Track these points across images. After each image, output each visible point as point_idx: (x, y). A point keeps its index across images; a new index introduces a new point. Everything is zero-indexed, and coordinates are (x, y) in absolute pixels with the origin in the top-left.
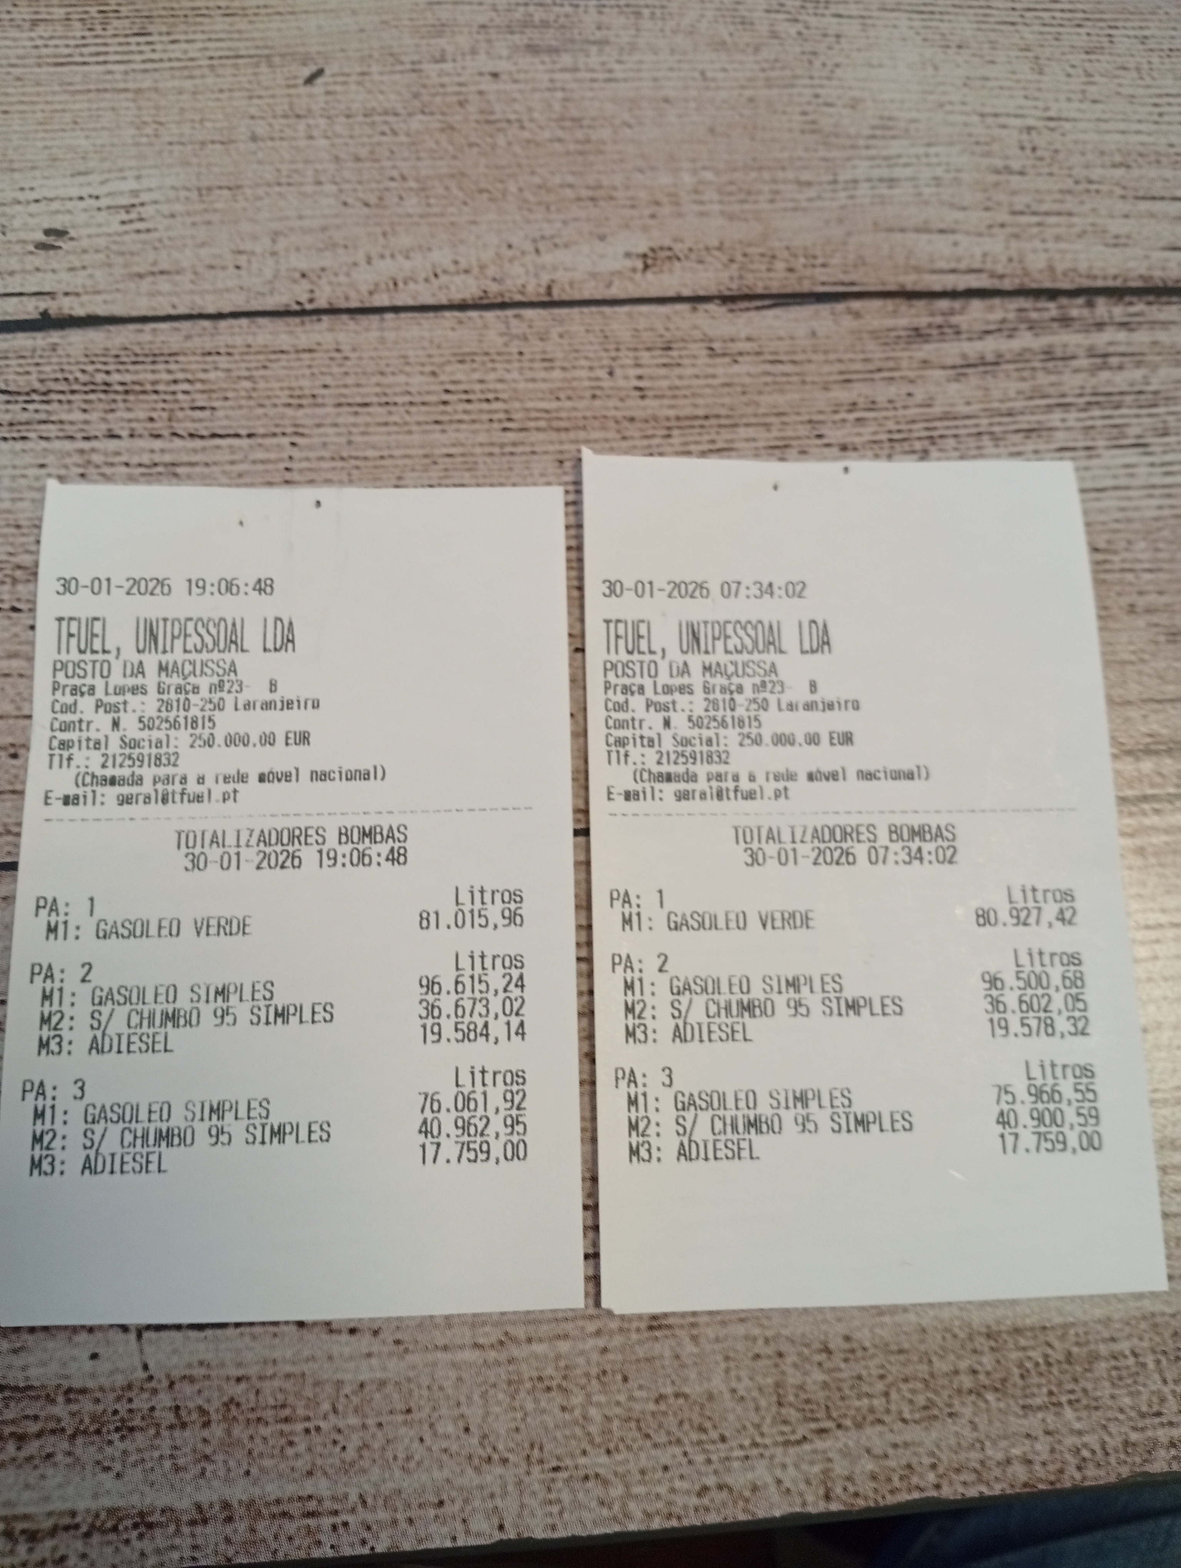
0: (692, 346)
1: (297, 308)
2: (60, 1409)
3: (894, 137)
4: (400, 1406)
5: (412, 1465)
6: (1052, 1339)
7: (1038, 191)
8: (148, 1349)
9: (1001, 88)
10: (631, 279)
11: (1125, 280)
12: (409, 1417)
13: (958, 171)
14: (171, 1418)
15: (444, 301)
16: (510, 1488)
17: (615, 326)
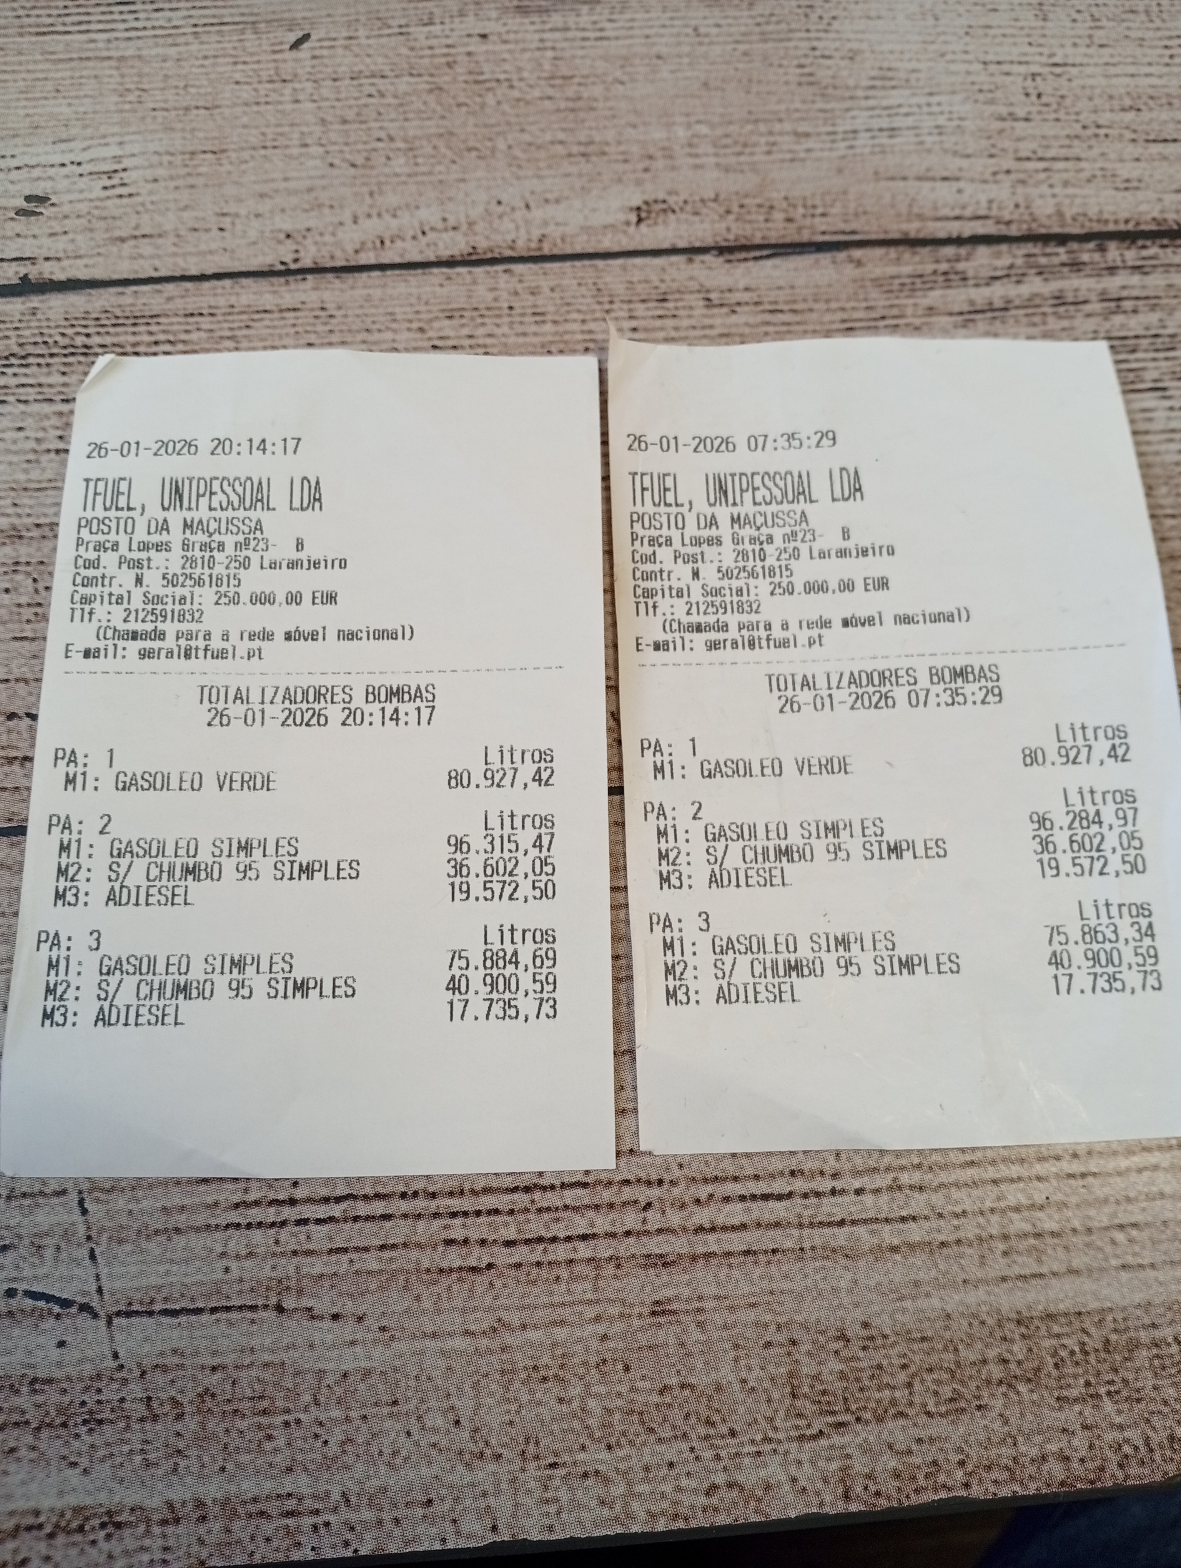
0: (687, 297)
1: (283, 268)
2: (24, 1401)
3: (894, 87)
4: (387, 1398)
5: (399, 1461)
6: (1087, 1325)
7: (1044, 137)
8: (119, 1337)
9: (1004, 35)
10: (625, 232)
11: (1138, 224)
12: (395, 1409)
13: (961, 119)
14: (141, 1409)
15: (432, 258)
16: (504, 1486)
17: (608, 279)
